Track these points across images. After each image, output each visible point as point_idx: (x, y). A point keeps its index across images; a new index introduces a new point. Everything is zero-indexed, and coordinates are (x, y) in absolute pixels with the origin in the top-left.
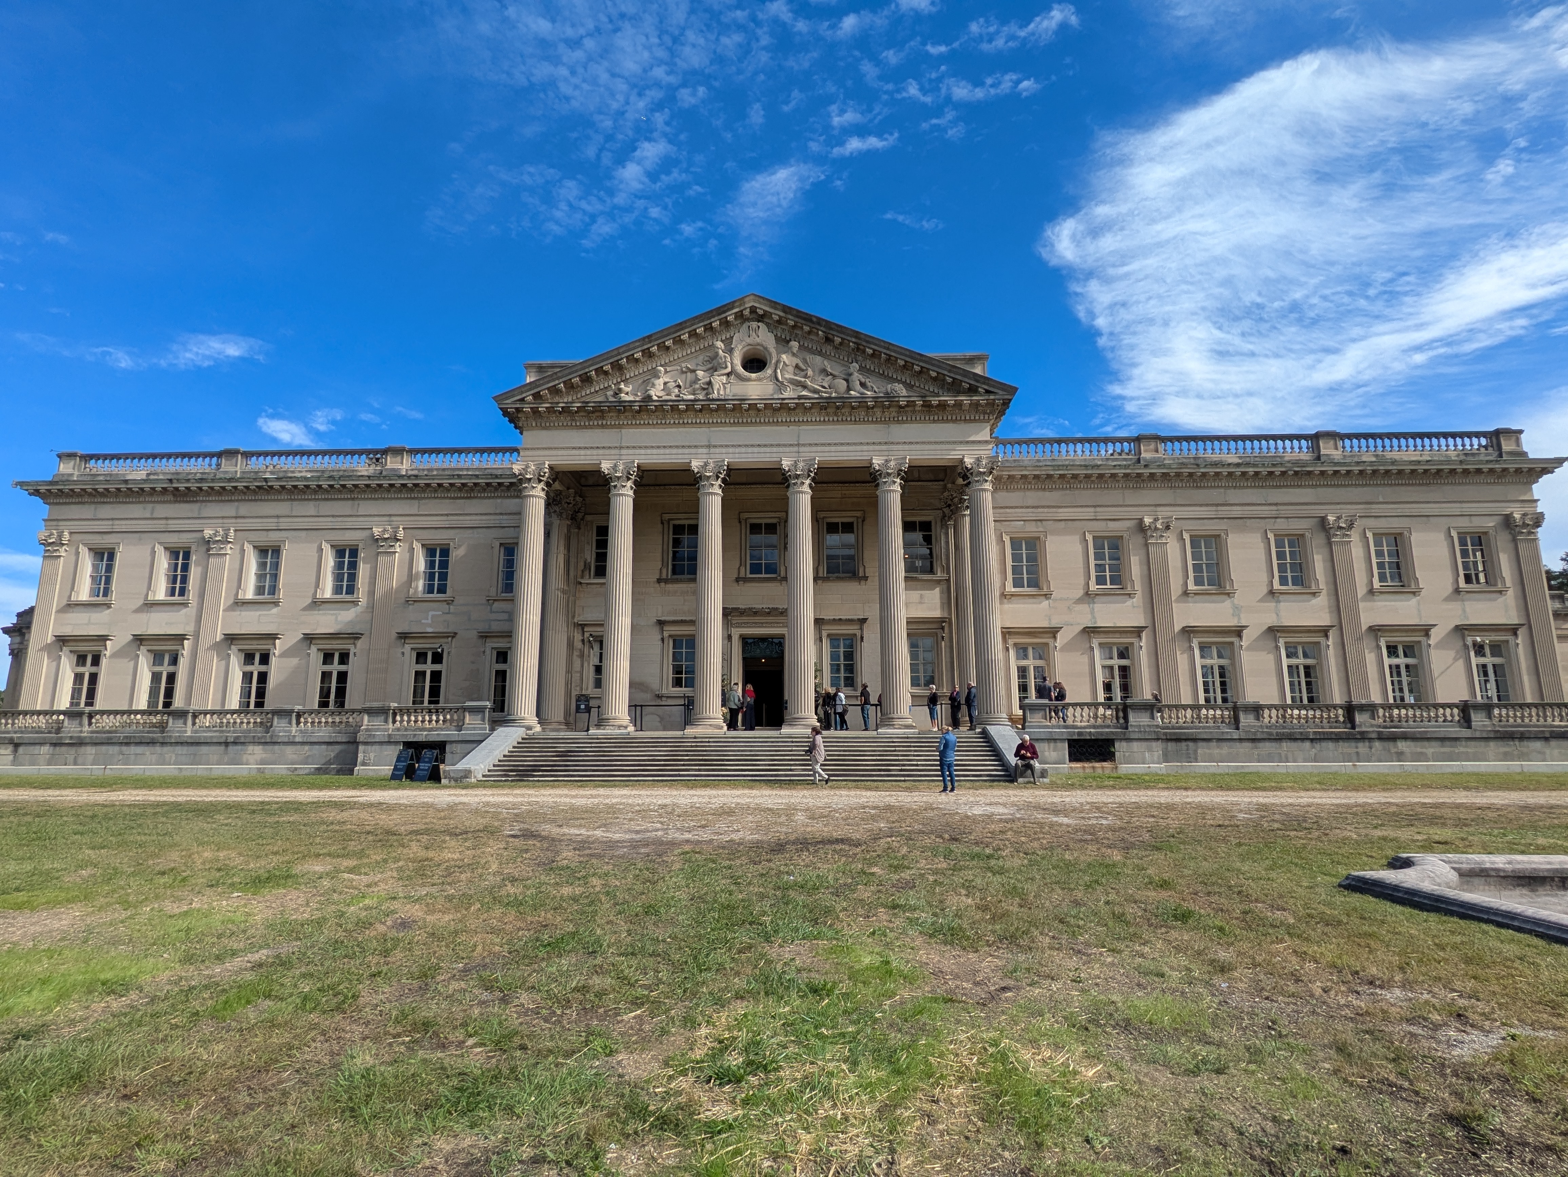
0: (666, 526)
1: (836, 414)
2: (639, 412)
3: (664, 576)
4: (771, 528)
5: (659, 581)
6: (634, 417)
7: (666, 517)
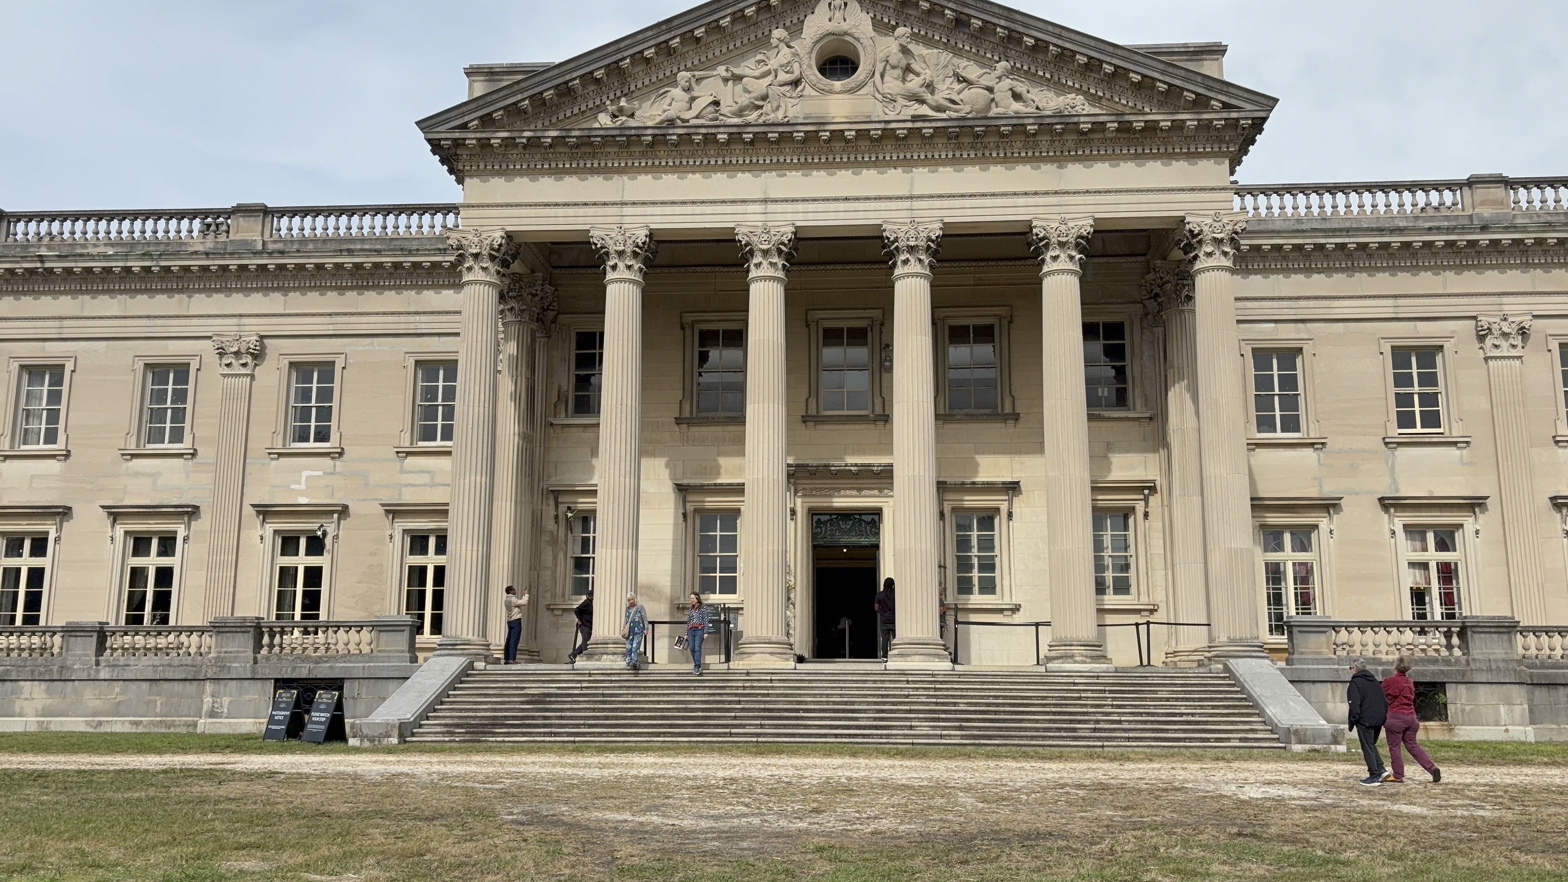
0: (688, 331)
1: (973, 147)
2: (652, 145)
3: (686, 414)
4: (858, 336)
5: (679, 421)
6: (643, 155)
7: (689, 318)
